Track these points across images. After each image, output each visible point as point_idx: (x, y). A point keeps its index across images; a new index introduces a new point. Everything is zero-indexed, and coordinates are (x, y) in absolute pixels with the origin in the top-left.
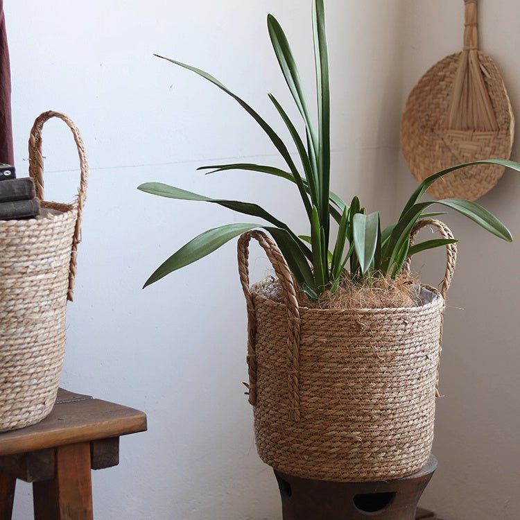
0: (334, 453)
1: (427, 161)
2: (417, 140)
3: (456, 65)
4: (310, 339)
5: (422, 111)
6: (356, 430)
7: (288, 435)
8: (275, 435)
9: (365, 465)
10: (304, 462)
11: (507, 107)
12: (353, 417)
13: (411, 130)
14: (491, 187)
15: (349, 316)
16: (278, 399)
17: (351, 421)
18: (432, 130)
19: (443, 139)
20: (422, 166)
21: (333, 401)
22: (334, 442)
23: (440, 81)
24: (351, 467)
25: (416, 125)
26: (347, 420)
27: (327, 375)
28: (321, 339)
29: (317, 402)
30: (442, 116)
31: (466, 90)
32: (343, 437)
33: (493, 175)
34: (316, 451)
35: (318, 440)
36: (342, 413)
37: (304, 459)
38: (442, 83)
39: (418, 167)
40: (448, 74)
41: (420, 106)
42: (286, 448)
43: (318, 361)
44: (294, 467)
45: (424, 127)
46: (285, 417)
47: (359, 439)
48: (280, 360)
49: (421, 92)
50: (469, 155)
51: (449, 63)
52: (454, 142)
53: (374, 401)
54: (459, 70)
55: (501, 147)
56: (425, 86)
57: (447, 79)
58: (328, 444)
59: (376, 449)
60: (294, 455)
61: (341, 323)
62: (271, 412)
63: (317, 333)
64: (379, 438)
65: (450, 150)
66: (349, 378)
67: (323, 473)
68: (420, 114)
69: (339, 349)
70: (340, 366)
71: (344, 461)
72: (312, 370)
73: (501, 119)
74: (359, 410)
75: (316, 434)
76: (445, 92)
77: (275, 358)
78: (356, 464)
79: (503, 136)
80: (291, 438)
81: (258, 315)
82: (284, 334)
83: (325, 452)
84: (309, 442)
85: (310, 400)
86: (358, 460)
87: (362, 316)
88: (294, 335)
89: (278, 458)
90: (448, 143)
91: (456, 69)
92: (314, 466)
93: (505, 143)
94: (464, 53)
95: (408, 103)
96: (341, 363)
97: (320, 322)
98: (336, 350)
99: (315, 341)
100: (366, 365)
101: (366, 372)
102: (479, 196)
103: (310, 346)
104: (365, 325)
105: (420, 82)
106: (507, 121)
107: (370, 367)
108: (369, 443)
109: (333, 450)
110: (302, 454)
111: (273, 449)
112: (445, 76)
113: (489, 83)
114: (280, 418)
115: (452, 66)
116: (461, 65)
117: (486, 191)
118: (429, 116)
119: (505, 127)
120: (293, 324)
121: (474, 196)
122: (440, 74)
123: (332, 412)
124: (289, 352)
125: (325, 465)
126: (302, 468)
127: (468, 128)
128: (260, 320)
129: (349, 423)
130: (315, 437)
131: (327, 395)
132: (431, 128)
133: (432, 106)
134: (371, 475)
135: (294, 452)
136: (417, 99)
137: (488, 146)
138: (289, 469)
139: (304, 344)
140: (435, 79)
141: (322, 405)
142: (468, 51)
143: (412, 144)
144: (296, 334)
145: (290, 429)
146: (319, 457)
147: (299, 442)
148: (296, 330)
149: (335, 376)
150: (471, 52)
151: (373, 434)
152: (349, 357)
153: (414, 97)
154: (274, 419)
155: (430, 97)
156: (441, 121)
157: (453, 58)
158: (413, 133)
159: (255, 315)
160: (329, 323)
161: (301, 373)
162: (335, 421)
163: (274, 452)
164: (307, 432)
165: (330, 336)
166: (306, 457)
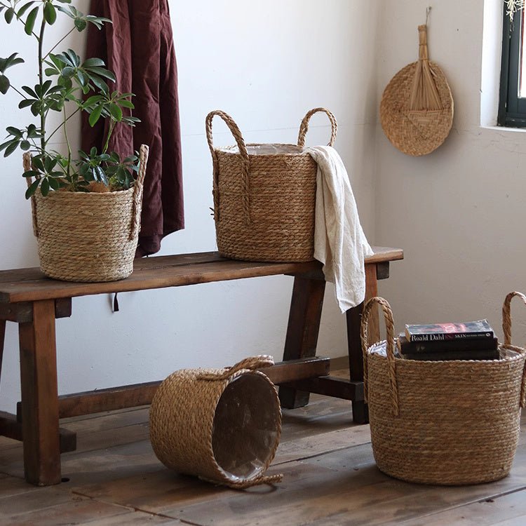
0: (272, 243)
1: (397, 130)
2: (391, 118)
3: (414, 70)
4: (256, 173)
5: (393, 100)
6: (285, 229)
7: (242, 235)
8: (234, 235)
9: (291, 251)
10: (252, 251)
11: (449, 94)
12: (283, 221)
13: (386, 111)
14: (440, 144)
15: (280, 158)
16: (235, 213)
17: (282, 223)
18: (400, 111)
19: (407, 116)
20: (394, 134)
21: (271, 211)
22: (272, 237)
23: (404, 80)
24: (282, 252)
25: (389, 109)
26: (279, 223)
27: (266, 195)
28: (263, 173)
29: (261, 212)
30: (406, 102)
31: (421, 85)
32: (277, 233)
33: (441, 137)
34: (260, 243)
35: (262, 236)
36: (276, 218)
37: (252, 249)
38: (405, 82)
39: (391, 134)
40: (409, 76)
41: (391, 96)
42: (240, 243)
43: (260, 187)
44: (246, 255)
45: (394, 109)
46: (241, 223)
47: (287, 234)
48: (236, 188)
49: (392, 88)
50: (424, 125)
51: (409, 69)
52: (414, 118)
53: (295, 210)
54: (416, 73)
55: (445, 120)
56: (395, 83)
57: (408, 79)
58: (268, 238)
59: (297, 241)
60: (246, 247)
61: (275, 162)
62: (231, 222)
63: (260, 169)
65: (412, 123)
66: (280, 197)
67: (264, 257)
68: (391, 102)
69: (274, 178)
70: (275, 189)
71: (278, 249)
72: (258, 192)
73: (444, 102)
74: (286, 216)
75: (260, 232)
76: (408, 87)
77: (233, 188)
78: (285, 250)
79: (447, 113)
80: (244, 236)
82: (239, 171)
83: (266, 243)
84: (256, 237)
85: (257, 211)
86: (286, 248)
87: (287, 158)
90: (410, 119)
91: (414, 73)
92: (259, 253)
93: (448, 116)
94: (419, 62)
95: (384, 95)
96: (275, 187)
98: (272, 179)
99: (259, 174)
100: (290, 188)
101: (290, 193)
102: (433, 150)
103: (256, 177)
104: (289, 163)
105: (391, 81)
106: (449, 103)
107: (293, 189)
108: (293, 237)
110: (251, 245)
111: (232, 245)
112: (407, 77)
113: (436, 80)
114: (237, 224)
115: (412, 70)
116: (418, 70)
117: (437, 147)
118: (397, 103)
119: (447, 106)
120: (245, 165)
121: (430, 150)
122: (404, 76)
123: (270, 217)
124: (243, 182)
125: (266, 252)
126: (252, 255)
127: (423, 109)
129: (281, 225)
130: (260, 234)
131: (267, 207)
132: (399, 109)
133: (399, 96)
134: (294, 257)
135: (246, 245)
136: (389, 92)
137: (437, 119)
138: (242, 256)
139: (252, 177)
140: (400, 80)
141: (264, 214)
142: (422, 61)
143: (387, 120)
144: (247, 171)
145: (244, 230)
146: (262, 246)
147: (250, 238)
148: (247, 169)
149: (272, 195)
150: (424, 61)
151: (295, 231)
152: (280, 183)
153: (387, 91)
154: (233, 226)
155: (398, 90)
156: (405, 106)
157: (413, 66)
158: (387, 113)
160: (267, 163)
161: (250, 195)
162: (272, 223)
164: (255, 231)
165: (268, 171)
166: (254, 248)
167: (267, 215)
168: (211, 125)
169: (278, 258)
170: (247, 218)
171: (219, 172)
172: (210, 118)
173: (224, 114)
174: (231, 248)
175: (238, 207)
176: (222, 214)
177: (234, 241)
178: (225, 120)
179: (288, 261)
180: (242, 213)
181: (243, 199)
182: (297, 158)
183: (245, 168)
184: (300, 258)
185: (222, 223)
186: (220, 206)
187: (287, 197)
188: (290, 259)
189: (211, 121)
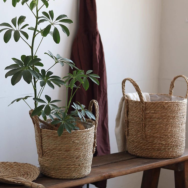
0: (156, 149)
4: (148, 112)
6: (163, 141)
7: (141, 144)
8: (136, 144)
9: (166, 153)
10: (146, 152)
12: (162, 137)
15: (161, 104)
16: (137, 132)
17: (162, 138)
21: (156, 132)
22: (156, 145)
24: (162, 153)
26: (160, 138)
27: (154, 123)
28: (152, 111)
29: (151, 132)
32: (159, 143)
34: (150, 148)
35: (151, 145)
36: (159, 135)
37: (146, 151)
42: (140, 148)
43: (151, 119)
44: (143, 154)
46: (140, 138)
47: (164, 144)
48: (138, 119)
53: (169, 131)
58: (154, 146)
59: (169, 147)
60: (143, 150)
61: (159, 106)
62: (134, 137)
63: (151, 109)
64: (170, 143)
66: (161, 124)
67: (152, 156)
69: (158, 114)
70: (158, 120)
71: (160, 151)
72: (149, 122)
74: (164, 134)
75: (150, 143)
77: (136, 119)
78: (163, 152)
80: (142, 145)
81: (129, 105)
82: (139, 110)
83: (153, 149)
84: (148, 145)
85: (148, 132)
86: (164, 151)
87: (165, 104)
88: (143, 110)
89: (137, 152)
92: (150, 153)
96: (158, 119)
97: (152, 106)
98: (157, 115)
99: (150, 112)
100: (166, 119)
101: (166, 122)
103: (148, 114)
104: (166, 106)
107: (167, 120)
108: (167, 145)
109: (156, 148)
110: (145, 149)
111: (135, 149)
114: (138, 138)
120: (143, 107)
123: (155, 135)
124: (141, 116)
125: (154, 153)
126: (146, 154)
128: (130, 107)
130: (150, 144)
131: (154, 130)
134: (168, 156)
135: (143, 149)
138: (141, 155)
139: (146, 113)
141: (152, 133)
144: (144, 110)
145: (141, 142)
146: (151, 150)
147: (145, 146)
148: (144, 109)
149: (157, 123)
151: (169, 142)
152: (161, 117)
154: (136, 139)
159: (128, 106)
160: (154, 106)
161: (145, 123)
162: (157, 138)
163: (136, 150)
164: (147, 142)
165: (155, 110)
166: (147, 151)
167: (153, 134)
168: (124, 86)
169: (160, 156)
170: (143, 135)
171: (128, 110)
172: (124, 82)
173: (132, 80)
174: (135, 150)
175: (139, 129)
176: (130, 132)
177: (136, 147)
178: (132, 83)
179: (165, 158)
180: (141, 132)
181: (141, 125)
182: (170, 104)
183: (143, 109)
184: (171, 156)
185: (130, 137)
186: (129, 128)
187: (165, 124)
188: (166, 157)
189: (125, 83)
